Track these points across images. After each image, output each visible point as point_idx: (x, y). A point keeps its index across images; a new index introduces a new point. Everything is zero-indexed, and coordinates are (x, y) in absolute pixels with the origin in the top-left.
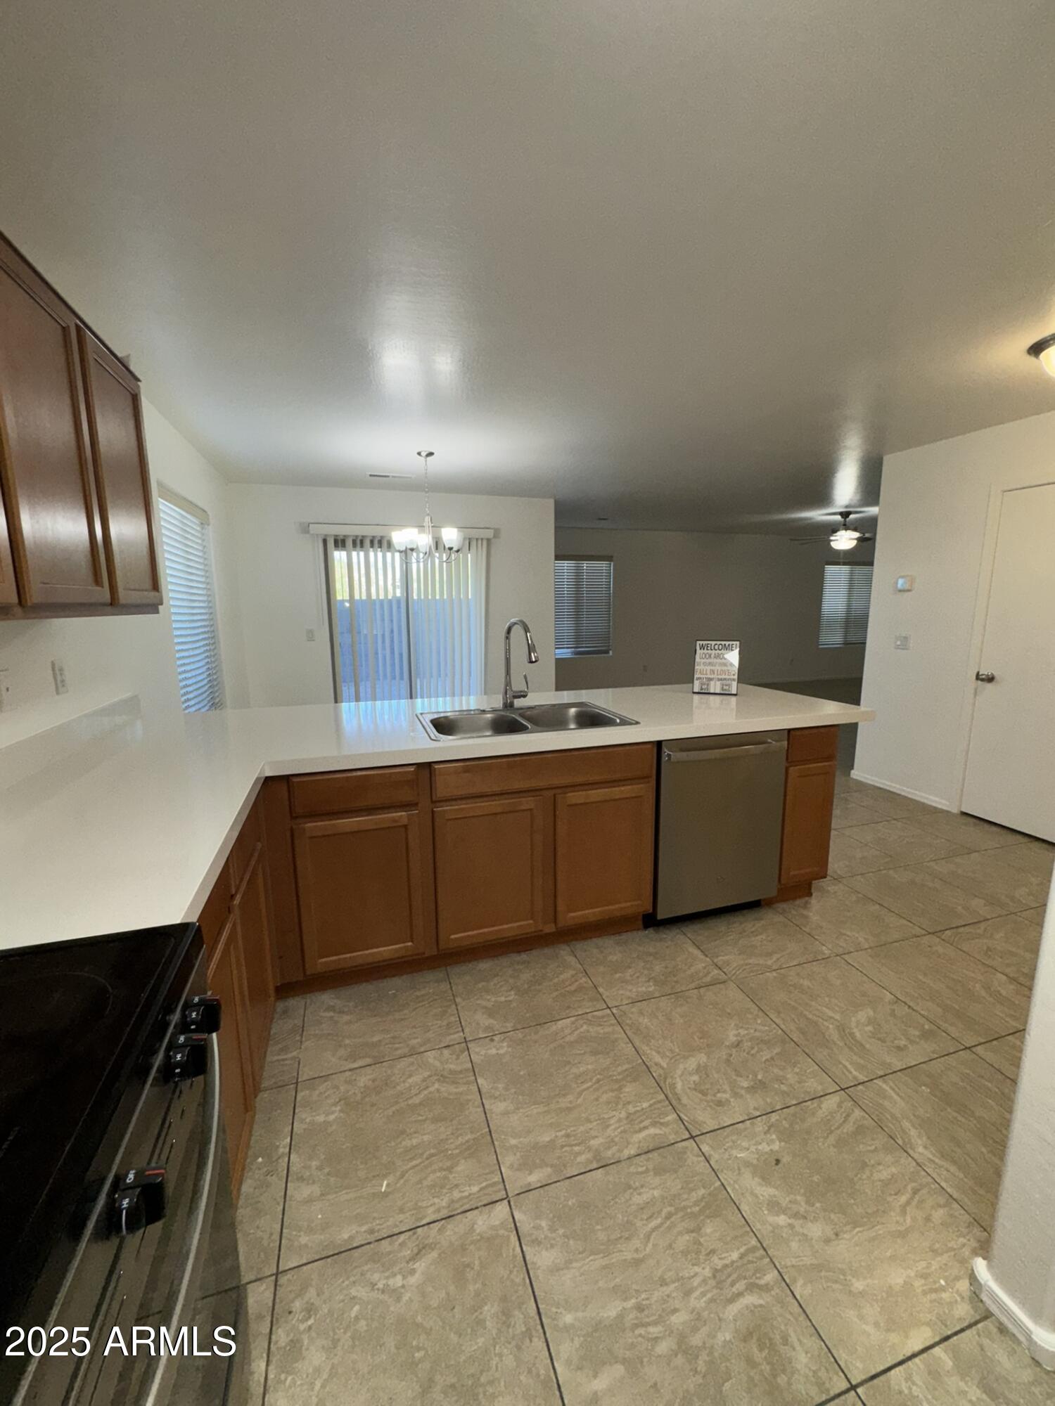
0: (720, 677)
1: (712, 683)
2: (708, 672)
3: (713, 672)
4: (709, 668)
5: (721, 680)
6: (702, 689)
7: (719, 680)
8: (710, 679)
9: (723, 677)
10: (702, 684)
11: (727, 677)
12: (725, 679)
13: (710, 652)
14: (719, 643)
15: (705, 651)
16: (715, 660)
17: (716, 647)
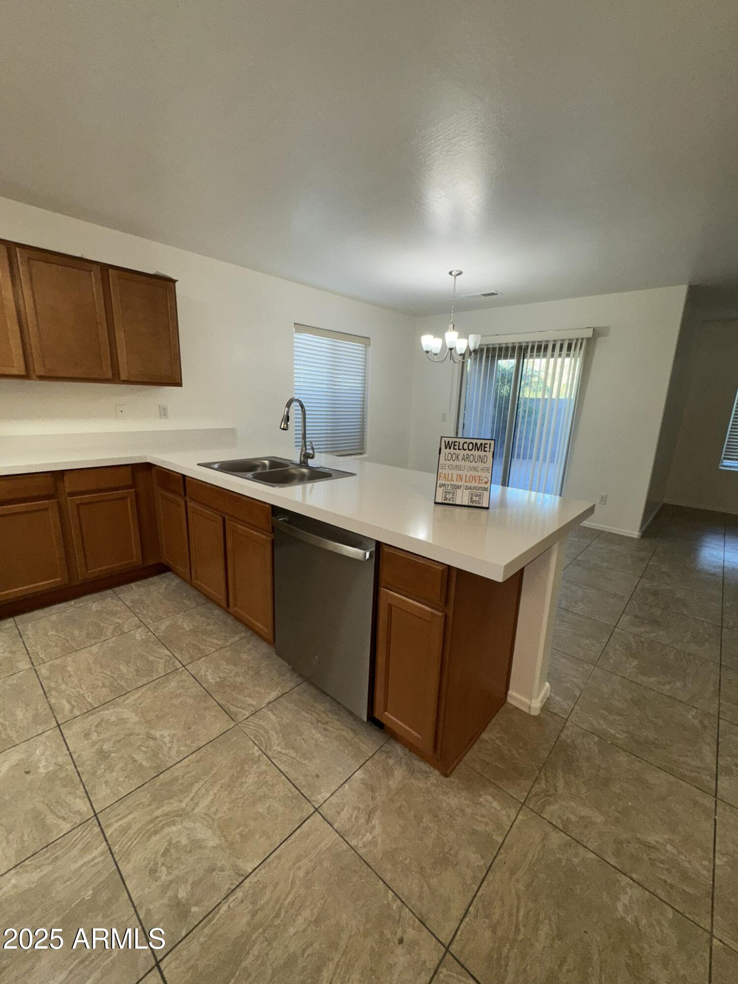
0: (469, 484)
1: (459, 492)
2: (455, 477)
3: (460, 477)
4: (455, 472)
5: (470, 488)
6: (446, 499)
7: (467, 488)
8: (459, 487)
9: (473, 484)
10: (447, 492)
11: (476, 485)
12: (475, 488)
13: (457, 452)
14: (468, 441)
15: (452, 451)
16: (463, 463)
17: (466, 446)
